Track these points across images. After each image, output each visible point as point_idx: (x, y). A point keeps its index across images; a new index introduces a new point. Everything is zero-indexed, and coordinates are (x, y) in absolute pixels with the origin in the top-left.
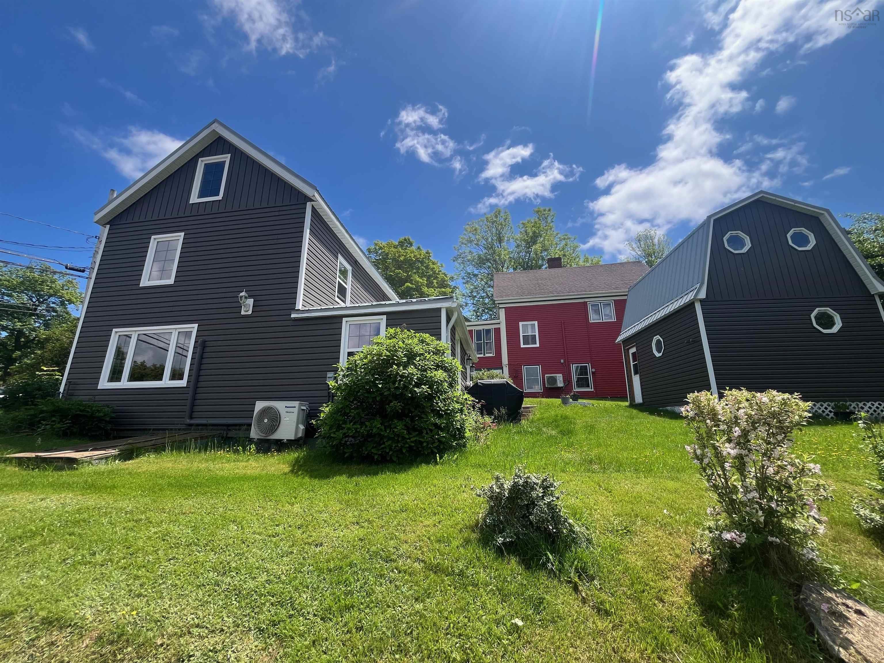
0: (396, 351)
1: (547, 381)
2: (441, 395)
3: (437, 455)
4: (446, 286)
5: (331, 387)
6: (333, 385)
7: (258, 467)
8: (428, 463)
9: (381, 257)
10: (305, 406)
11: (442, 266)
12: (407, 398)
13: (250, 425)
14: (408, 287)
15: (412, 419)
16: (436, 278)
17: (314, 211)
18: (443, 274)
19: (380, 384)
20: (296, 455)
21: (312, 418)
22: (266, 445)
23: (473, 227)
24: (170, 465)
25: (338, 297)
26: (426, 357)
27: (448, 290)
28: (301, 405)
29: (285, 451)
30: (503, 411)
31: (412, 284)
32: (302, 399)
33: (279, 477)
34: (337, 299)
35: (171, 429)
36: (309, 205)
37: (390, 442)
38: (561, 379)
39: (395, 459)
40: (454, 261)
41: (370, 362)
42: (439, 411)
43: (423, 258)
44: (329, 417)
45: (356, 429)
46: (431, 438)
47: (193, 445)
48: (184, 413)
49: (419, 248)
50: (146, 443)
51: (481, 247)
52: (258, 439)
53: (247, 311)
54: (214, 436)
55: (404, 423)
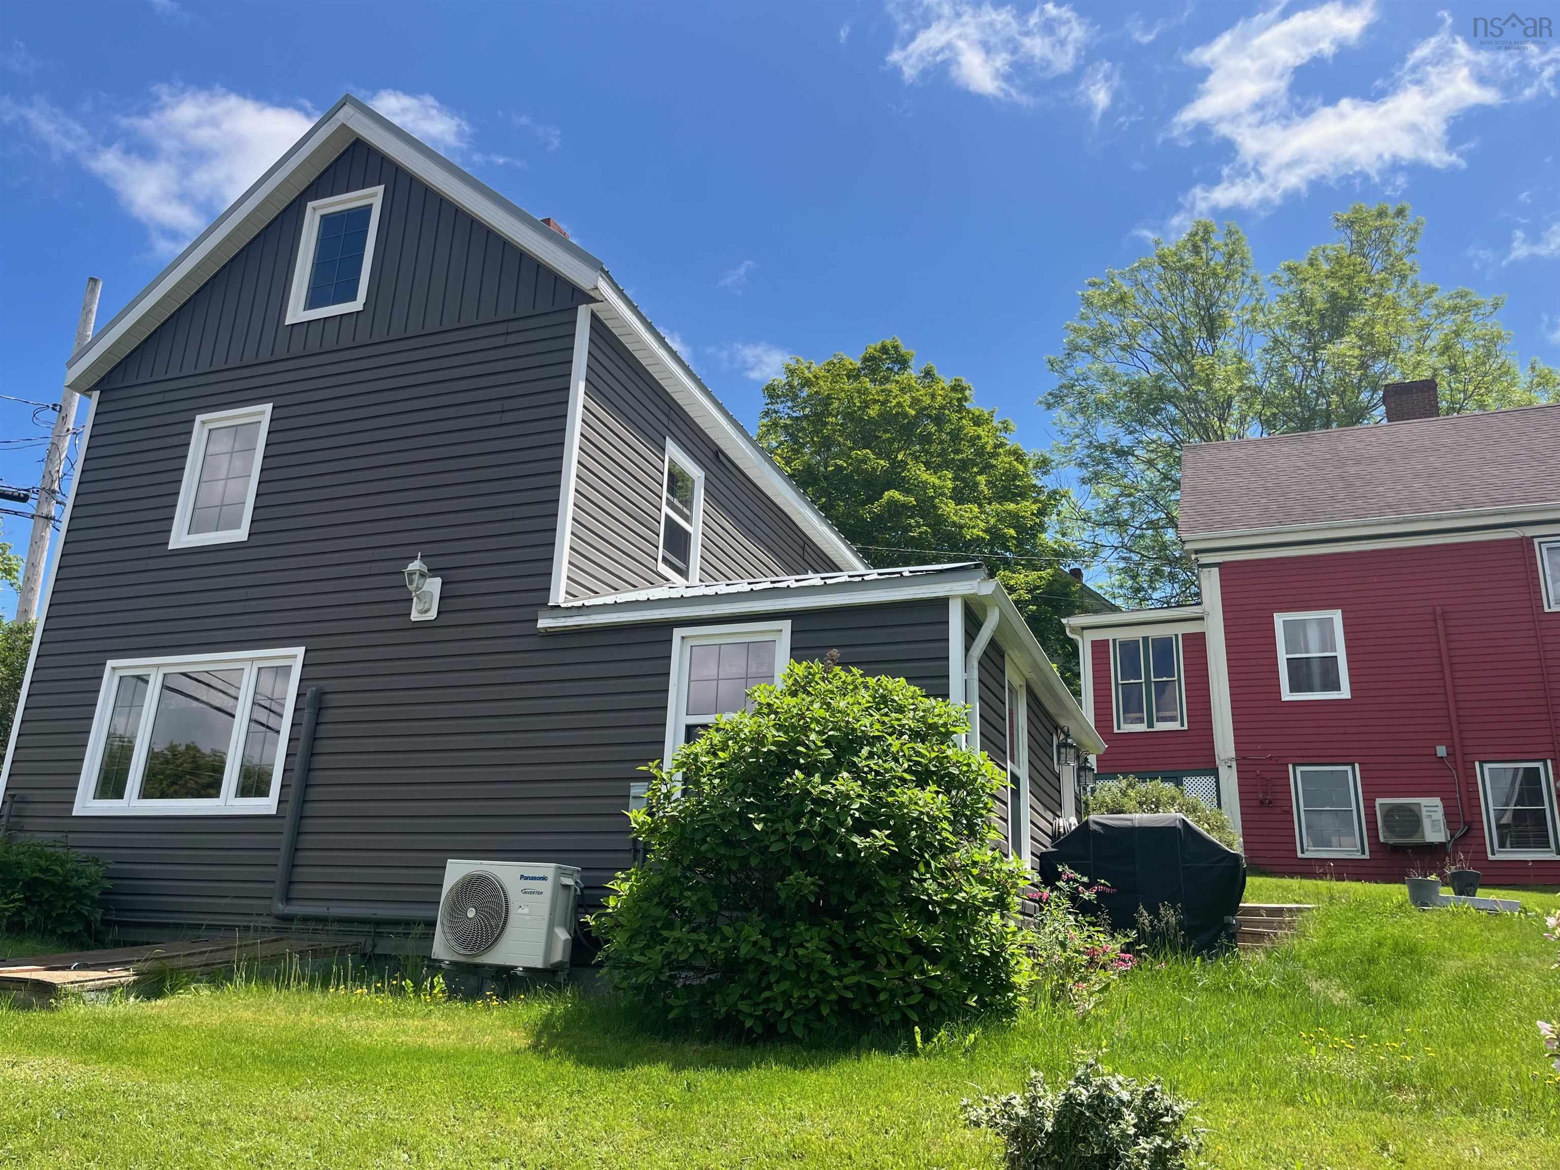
0: (806, 729)
1: (1385, 821)
2: (933, 857)
3: (917, 1029)
4: (1021, 495)
5: (634, 825)
6: (640, 819)
7: (452, 1033)
8: (889, 1048)
9: (807, 410)
10: (570, 876)
11: (1006, 429)
12: (832, 862)
13: (432, 924)
14: (892, 502)
15: (850, 926)
16: (987, 468)
17: (598, 326)
18: (1010, 453)
19: (759, 820)
20: (546, 1008)
21: (590, 910)
22: (473, 981)
23: (1112, 290)
24: (248, 1014)
25: (665, 560)
26: (890, 745)
27: (1027, 507)
28: (561, 873)
29: (517, 997)
30: (1170, 916)
31: (907, 492)
32: (563, 855)
33: (502, 1057)
34: (663, 568)
35: (247, 928)
36: (583, 314)
37: (785, 985)
38: (1439, 814)
39: (799, 1032)
40: (1049, 406)
41: (736, 758)
42: (927, 903)
43: (943, 407)
44: (629, 909)
45: (696, 944)
46: (899, 979)
47: (296, 969)
48: (271, 886)
49: (928, 374)
50: (190, 959)
51: (1146, 357)
52: (452, 963)
53: (427, 611)
54: (343, 951)
55: (825, 933)
